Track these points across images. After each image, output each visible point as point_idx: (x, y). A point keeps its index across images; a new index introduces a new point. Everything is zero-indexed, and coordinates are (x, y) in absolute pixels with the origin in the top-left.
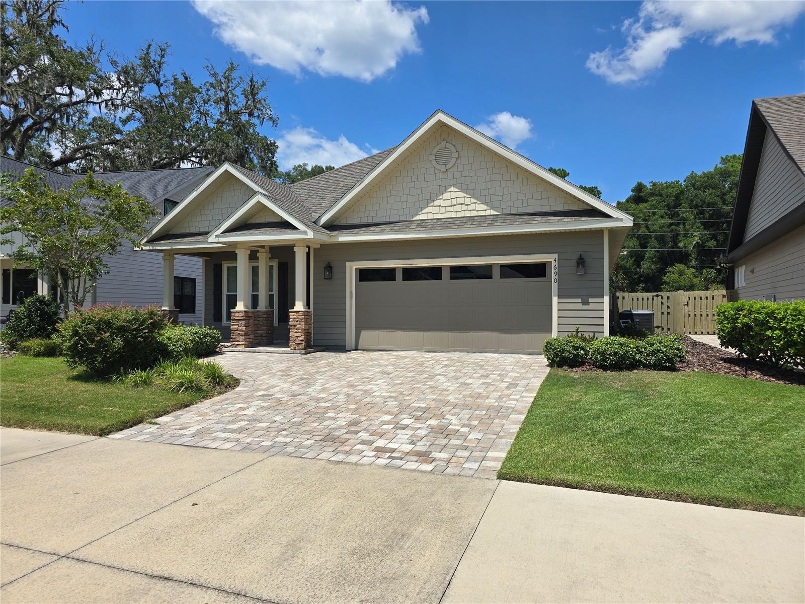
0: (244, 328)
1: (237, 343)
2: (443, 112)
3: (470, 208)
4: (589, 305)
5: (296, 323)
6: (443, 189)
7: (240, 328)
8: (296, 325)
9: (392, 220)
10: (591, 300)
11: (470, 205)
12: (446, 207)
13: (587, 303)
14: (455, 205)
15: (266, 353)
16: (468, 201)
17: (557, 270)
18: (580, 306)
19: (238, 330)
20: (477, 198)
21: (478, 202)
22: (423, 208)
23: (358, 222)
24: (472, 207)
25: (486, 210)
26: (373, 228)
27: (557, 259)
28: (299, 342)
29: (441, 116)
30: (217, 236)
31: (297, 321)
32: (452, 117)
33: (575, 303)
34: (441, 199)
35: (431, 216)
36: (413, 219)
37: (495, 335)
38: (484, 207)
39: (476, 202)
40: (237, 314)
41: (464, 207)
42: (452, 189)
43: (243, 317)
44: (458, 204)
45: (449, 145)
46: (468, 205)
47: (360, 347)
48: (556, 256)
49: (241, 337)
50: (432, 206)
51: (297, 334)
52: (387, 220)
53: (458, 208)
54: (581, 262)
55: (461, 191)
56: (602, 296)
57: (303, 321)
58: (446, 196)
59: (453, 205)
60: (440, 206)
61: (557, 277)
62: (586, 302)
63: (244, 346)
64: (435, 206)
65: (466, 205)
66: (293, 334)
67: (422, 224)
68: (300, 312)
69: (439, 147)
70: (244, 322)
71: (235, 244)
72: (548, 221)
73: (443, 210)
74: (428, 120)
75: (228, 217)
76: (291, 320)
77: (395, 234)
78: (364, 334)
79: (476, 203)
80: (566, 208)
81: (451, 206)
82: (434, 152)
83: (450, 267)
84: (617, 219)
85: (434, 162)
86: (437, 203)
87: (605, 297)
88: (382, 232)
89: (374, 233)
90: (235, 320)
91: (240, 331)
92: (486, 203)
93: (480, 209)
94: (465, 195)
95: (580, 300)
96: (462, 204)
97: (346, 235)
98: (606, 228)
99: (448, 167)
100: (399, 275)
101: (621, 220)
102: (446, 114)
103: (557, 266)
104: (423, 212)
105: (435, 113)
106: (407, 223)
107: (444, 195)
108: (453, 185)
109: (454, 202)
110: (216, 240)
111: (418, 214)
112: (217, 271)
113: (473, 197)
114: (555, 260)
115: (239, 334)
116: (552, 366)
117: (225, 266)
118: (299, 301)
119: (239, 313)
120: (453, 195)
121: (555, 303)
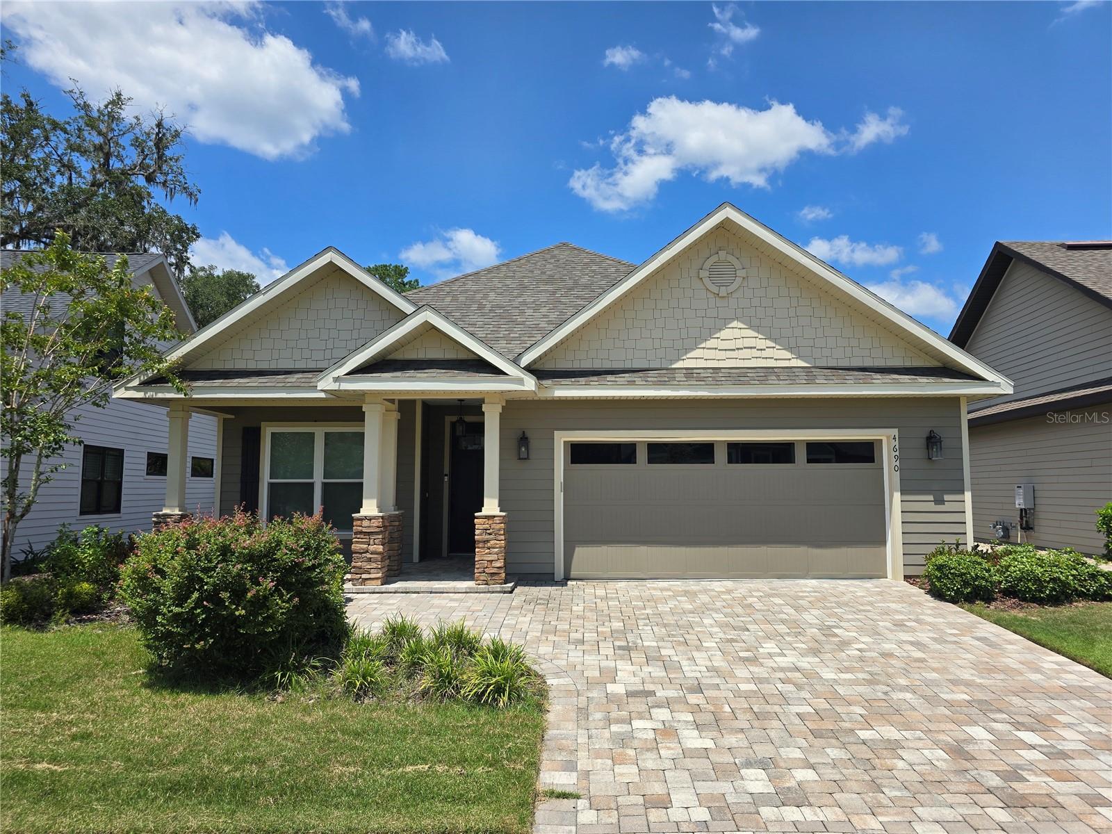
0: (380, 548)
1: (364, 576)
2: (733, 206)
3: (764, 354)
4: (944, 504)
5: (488, 537)
6: (723, 323)
7: (371, 548)
8: (488, 541)
9: (636, 365)
10: (946, 497)
11: (764, 350)
12: (726, 350)
13: (942, 502)
14: (742, 349)
15: (431, 593)
16: (763, 343)
17: (897, 453)
18: (932, 506)
19: (367, 552)
20: (775, 340)
21: (778, 347)
22: (687, 350)
23: (576, 366)
24: (768, 353)
25: (790, 359)
26: (610, 378)
27: (897, 437)
28: (495, 571)
29: (729, 213)
30: (336, 380)
31: (490, 534)
32: (748, 215)
33: (925, 502)
34: (718, 338)
35: (703, 364)
36: (673, 366)
37: (802, 550)
38: (788, 355)
39: (774, 345)
40: (366, 523)
41: (755, 353)
42: (735, 324)
43: (378, 527)
44: (745, 348)
45: (730, 258)
46: (762, 350)
47: (573, 573)
48: (895, 432)
49: (374, 565)
50: (704, 348)
51: (489, 554)
52: (628, 366)
53: (746, 354)
54: (932, 441)
55: (751, 327)
56: (962, 492)
57: (502, 532)
58: (724, 334)
59: (738, 349)
60: (716, 349)
61: (898, 463)
62: (939, 502)
63: (379, 582)
64: (708, 349)
65: (758, 350)
66: (480, 554)
67: (689, 372)
68: (494, 517)
69: (714, 258)
70: (380, 536)
71: (362, 394)
72: (895, 381)
73: (723, 355)
74: (709, 215)
75: (364, 346)
76: (477, 532)
77: (655, 389)
78: (580, 552)
79: (773, 347)
80: (908, 364)
81: (734, 350)
82: (708, 264)
83: (728, 444)
84: (993, 384)
85: (706, 281)
86: (711, 343)
87: (965, 493)
88: (631, 384)
89: (616, 385)
90: (361, 532)
91: (372, 554)
92: (790, 349)
93: (781, 357)
94: (756, 335)
95: (931, 498)
96: (751, 348)
97: (567, 386)
98: (965, 395)
99: (731, 289)
100: (642, 455)
101: (998, 385)
102: (739, 210)
103: (897, 447)
104: (688, 356)
105: (720, 207)
106: (665, 371)
107: (722, 332)
108: (737, 319)
109: (739, 344)
110: (335, 386)
111: (679, 359)
112: (251, 440)
113: (770, 338)
114: (895, 438)
115: (370, 560)
116: (954, 601)
117: (268, 431)
118: (491, 497)
119: (370, 520)
120: (737, 333)
121: (895, 503)
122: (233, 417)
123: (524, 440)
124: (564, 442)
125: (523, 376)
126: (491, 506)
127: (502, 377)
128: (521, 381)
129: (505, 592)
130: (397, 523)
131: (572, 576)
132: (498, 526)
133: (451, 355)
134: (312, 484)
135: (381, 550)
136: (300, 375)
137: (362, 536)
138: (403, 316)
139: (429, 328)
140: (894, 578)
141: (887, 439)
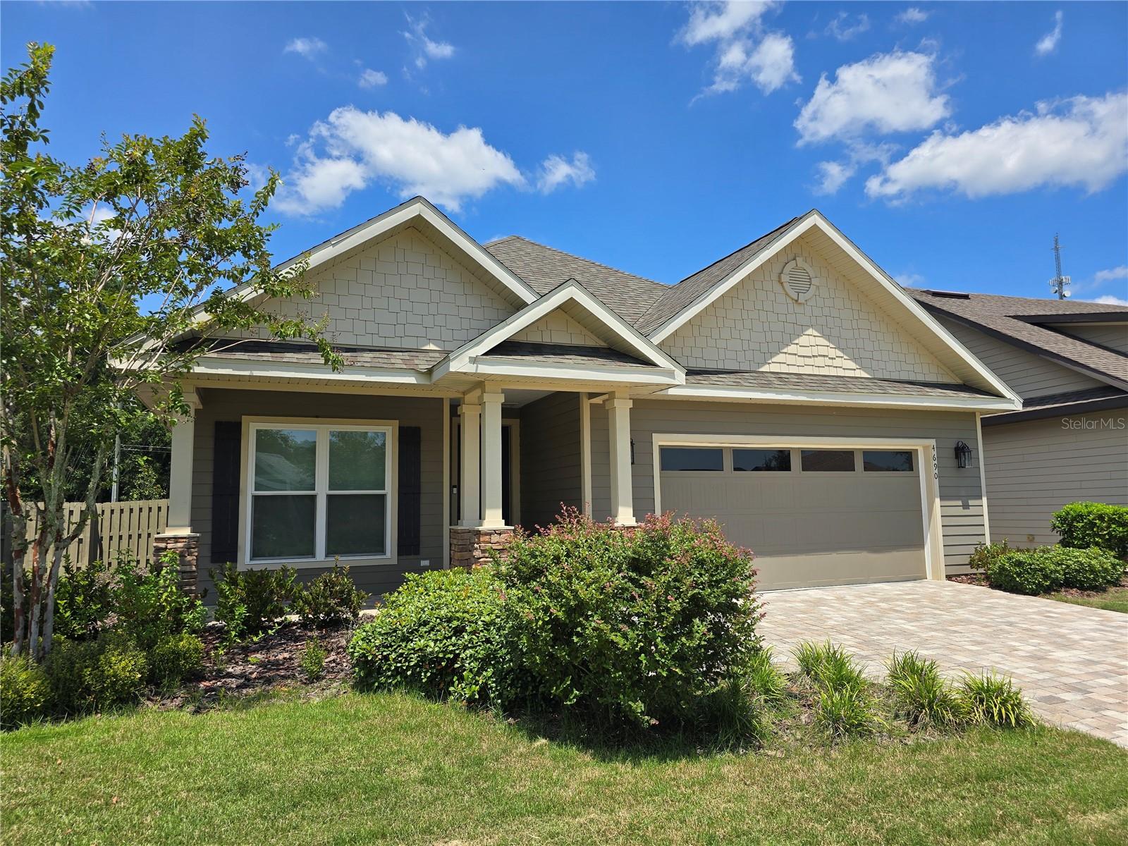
2: (821, 214)
3: (835, 363)
4: (969, 509)
6: (799, 329)
9: (729, 367)
10: (971, 502)
11: (835, 359)
12: (804, 356)
13: (968, 507)
14: (816, 356)
16: (833, 352)
17: (936, 462)
18: (961, 511)
20: (842, 350)
21: (845, 357)
22: (773, 354)
24: (838, 362)
25: (854, 370)
26: (714, 378)
29: (818, 219)
33: (956, 507)
34: (797, 344)
35: (784, 369)
36: (761, 370)
38: (852, 365)
39: (842, 355)
41: (830, 362)
42: (810, 331)
44: (820, 356)
45: (806, 266)
46: (832, 358)
48: (933, 442)
50: (786, 353)
52: (722, 366)
53: (819, 361)
54: (959, 451)
55: (823, 336)
56: (980, 497)
58: (803, 340)
59: (814, 356)
60: (796, 354)
61: (936, 471)
62: (966, 506)
64: (789, 354)
65: (830, 358)
67: (779, 377)
68: (631, 528)
69: (793, 264)
73: (801, 361)
77: (762, 392)
79: (841, 357)
81: (810, 357)
82: (787, 270)
83: (802, 451)
84: (1008, 400)
85: (787, 285)
86: (792, 349)
87: (983, 498)
92: (854, 359)
93: (846, 367)
94: (827, 343)
95: (960, 503)
96: (824, 356)
99: (807, 296)
100: (728, 462)
101: (1012, 401)
103: (935, 456)
104: (774, 360)
105: (811, 212)
106: (755, 374)
107: (801, 338)
108: (812, 326)
109: (815, 351)
110: (470, 368)
111: (765, 363)
113: (838, 348)
114: (934, 448)
117: (252, 428)
120: (813, 341)
121: (937, 506)
124: (660, 446)
126: (625, 516)
127: (653, 368)
133: (591, 342)
134: (313, 498)
139: (570, 308)
140: (936, 577)
141: (924, 450)
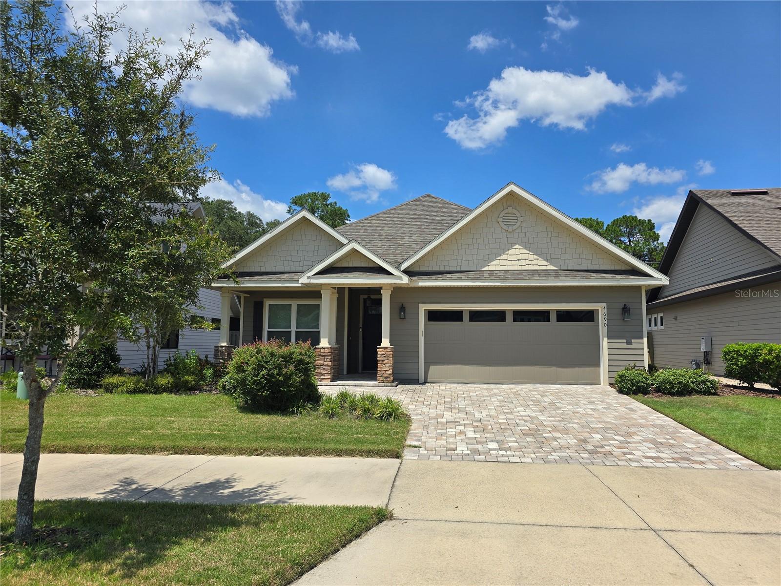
0: (330, 363)
1: (322, 377)
2: (515, 184)
3: (532, 263)
4: (632, 345)
5: (384, 358)
6: (510, 246)
7: (325, 363)
8: (384, 361)
9: (463, 269)
10: (633, 341)
11: (533, 260)
12: (512, 260)
13: (631, 343)
14: (520, 260)
15: (355, 386)
16: (532, 257)
17: (606, 317)
18: (625, 346)
19: (323, 365)
20: (539, 255)
21: (540, 259)
22: (491, 261)
23: (431, 269)
24: (535, 262)
25: (547, 266)
26: (449, 276)
27: (606, 308)
28: (388, 376)
29: (512, 187)
30: (309, 278)
31: (385, 357)
32: (523, 189)
33: (621, 343)
34: (507, 254)
35: (499, 268)
36: (483, 269)
37: (554, 369)
38: (545, 263)
39: (538, 258)
40: (322, 350)
41: (528, 262)
42: (517, 246)
43: (328, 353)
44: (523, 259)
45: (514, 211)
46: (531, 260)
47: (429, 380)
48: (605, 305)
49: (326, 372)
50: (500, 259)
51: (385, 367)
52: (458, 269)
53: (523, 263)
54: (625, 310)
55: (526, 248)
56: (642, 338)
57: (391, 356)
58: (511, 252)
59: (518, 260)
60: (506, 260)
61: (606, 322)
62: (629, 343)
63: (329, 380)
64: (502, 260)
65: (529, 260)
66: (380, 367)
67: (491, 273)
68: (387, 348)
69: (506, 211)
70: (330, 357)
71: (321, 285)
72: (603, 278)
73: (510, 263)
74: (502, 189)
75: (322, 261)
76: (378, 356)
77: (472, 282)
78: (433, 369)
80: (612, 268)
81: (516, 261)
82: (502, 215)
83: (513, 311)
84: (658, 279)
85: (501, 224)
86: (504, 257)
87: (644, 338)
88: (460, 279)
89: (451, 280)
90: (320, 355)
91: (325, 366)
92: (547, 260)
93: (541, 264)
94: (528, 252)
95: (625, 341)
96: (526, 259)
97: (425, 281)
98: (644, 285)
99: (514, 228)
100: (466, 317)
101: (660, 280)
102: (518, 186)
103: (606, 313)
104: (491, 264)
105: (508, 185)
106: (478, 272)
107: (510, 251)
108: (518, 244)
109: (519, 257)
110: (308, 281)
111: (486, 266)
112: (258, 308)
113: (536, 254)
114: (604, 309)
115: (324, 369)
116: (627, 394)
117: (267, 303)
118: (386, 338)
119: (325, 349)
120: (518, 251)
121: (605, 343)
122: (249, 296)
123: (402, 309)
124: (424, 310)
125: (402, 275)
126: (385, 343)
127: (392, 276)
128: (401, 278)
129: (393, 386)
130: (337, 352)
131: (428, 381)
132: (389, 353)
133: (365, 265)
134: (290, 332)
135: (330, 364)
136: (288, 275)
137: (321, 357)
138: (342, 245)
139: (354, 251)
140: (604, 385)
141: (601, 309)
